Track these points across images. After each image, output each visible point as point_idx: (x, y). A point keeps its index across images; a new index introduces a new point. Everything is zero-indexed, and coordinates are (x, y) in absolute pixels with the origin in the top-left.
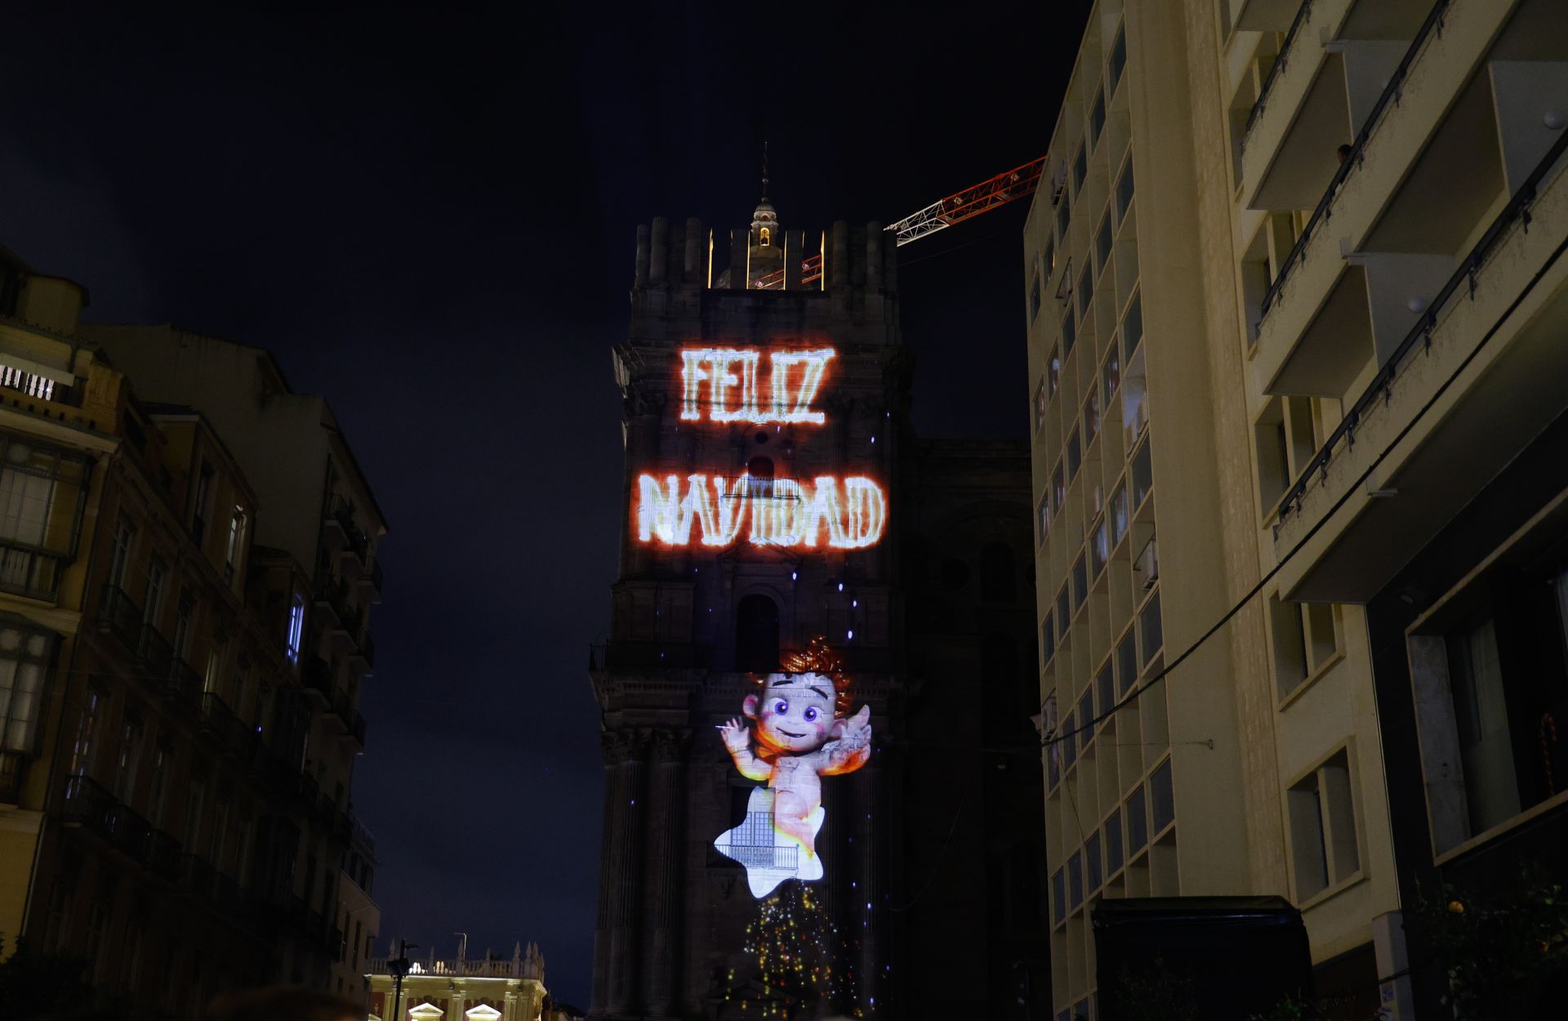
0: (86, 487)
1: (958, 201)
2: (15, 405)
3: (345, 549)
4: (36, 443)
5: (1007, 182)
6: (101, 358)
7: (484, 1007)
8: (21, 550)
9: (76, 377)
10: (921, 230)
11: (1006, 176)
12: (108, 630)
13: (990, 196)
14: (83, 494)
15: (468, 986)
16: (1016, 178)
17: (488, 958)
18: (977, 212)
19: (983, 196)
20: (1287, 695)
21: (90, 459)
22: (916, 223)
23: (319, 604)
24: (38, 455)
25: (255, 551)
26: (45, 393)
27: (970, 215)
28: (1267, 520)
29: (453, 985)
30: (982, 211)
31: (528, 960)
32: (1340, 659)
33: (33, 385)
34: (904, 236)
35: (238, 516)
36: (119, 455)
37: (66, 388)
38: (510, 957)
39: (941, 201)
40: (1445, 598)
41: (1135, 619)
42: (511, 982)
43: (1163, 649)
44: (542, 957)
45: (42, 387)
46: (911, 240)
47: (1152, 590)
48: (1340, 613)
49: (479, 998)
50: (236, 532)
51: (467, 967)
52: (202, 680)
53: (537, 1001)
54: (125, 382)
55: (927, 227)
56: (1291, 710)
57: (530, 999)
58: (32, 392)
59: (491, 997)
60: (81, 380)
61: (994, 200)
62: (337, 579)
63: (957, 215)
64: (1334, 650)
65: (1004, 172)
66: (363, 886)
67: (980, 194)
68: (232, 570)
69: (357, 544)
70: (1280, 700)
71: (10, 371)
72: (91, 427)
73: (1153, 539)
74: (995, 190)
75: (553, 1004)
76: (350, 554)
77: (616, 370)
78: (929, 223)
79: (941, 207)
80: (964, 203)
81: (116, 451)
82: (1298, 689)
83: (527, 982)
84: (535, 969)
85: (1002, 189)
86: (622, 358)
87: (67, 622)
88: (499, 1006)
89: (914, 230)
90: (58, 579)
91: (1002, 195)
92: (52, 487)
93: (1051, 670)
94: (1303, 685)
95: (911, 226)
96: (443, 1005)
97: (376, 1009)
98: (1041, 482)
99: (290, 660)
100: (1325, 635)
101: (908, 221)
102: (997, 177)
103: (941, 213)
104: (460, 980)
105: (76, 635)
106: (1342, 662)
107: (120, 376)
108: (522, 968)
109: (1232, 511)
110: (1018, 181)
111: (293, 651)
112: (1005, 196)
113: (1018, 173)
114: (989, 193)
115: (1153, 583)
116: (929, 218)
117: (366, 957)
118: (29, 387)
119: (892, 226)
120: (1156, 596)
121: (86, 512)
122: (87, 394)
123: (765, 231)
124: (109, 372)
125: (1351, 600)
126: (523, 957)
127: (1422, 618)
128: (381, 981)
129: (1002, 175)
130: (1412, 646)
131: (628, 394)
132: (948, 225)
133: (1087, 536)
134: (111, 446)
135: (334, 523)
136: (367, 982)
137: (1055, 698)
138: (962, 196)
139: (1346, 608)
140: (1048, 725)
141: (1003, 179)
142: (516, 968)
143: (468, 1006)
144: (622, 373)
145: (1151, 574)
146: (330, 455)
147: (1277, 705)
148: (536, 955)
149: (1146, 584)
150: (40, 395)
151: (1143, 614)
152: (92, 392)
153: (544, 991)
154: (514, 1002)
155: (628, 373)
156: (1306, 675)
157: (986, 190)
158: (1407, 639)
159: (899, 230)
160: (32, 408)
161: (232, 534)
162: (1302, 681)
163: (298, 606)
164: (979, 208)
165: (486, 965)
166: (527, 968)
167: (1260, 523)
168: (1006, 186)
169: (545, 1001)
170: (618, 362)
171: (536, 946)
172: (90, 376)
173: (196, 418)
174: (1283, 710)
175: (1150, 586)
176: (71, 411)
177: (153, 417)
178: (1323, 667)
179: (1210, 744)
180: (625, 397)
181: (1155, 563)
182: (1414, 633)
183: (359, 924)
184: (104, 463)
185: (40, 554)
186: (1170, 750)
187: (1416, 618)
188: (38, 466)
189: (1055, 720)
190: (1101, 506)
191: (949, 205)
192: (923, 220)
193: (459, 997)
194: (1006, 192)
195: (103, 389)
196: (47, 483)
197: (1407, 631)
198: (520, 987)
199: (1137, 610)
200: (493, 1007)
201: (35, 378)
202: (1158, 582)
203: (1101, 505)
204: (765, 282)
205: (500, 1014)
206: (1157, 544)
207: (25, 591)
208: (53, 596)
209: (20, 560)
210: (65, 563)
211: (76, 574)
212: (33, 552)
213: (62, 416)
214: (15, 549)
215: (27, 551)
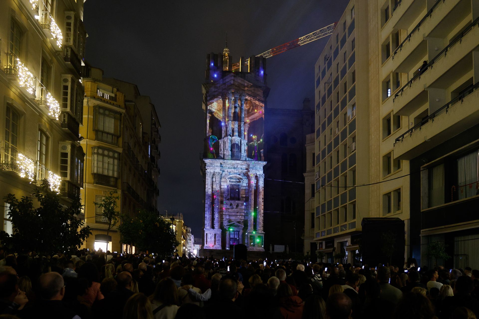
0: (120, 120)
2: (104, 101)
4: (110, 110)
14: (120, 122)
21: (121, 114)
22: (265, 55)
24: (111, 113)
26: (107, 98)
36: (125, 113)
37: (113, 97)
45: (107, 96)
63: (275, 53)
67: (280, 48)
71: (102, 93)
72: (120, 107)
78: (268, 55)
80: (276, 50)
87: (120, 150)
92: (114, 120)
103: (271, 52)
105: (122, 153)
107: (124, 95)
121: (121, 126)
122: (117, 99)
124: (121, 93)
132: (272, 56)
134: (124, 111)
172: (118, 95)
176: (115, 103)
184: (123, 115)
185: (114, 135)
188: (111, 116)
195: (121, 97)
201: (105, 94)
207: (112, 143)
208: (117, 144)
209: (110, 136)
210: (118, 137)
211: (121, 140)
212: (112, 135)
213: (113, 104)
214: (109, 134)
215: (111, 135)
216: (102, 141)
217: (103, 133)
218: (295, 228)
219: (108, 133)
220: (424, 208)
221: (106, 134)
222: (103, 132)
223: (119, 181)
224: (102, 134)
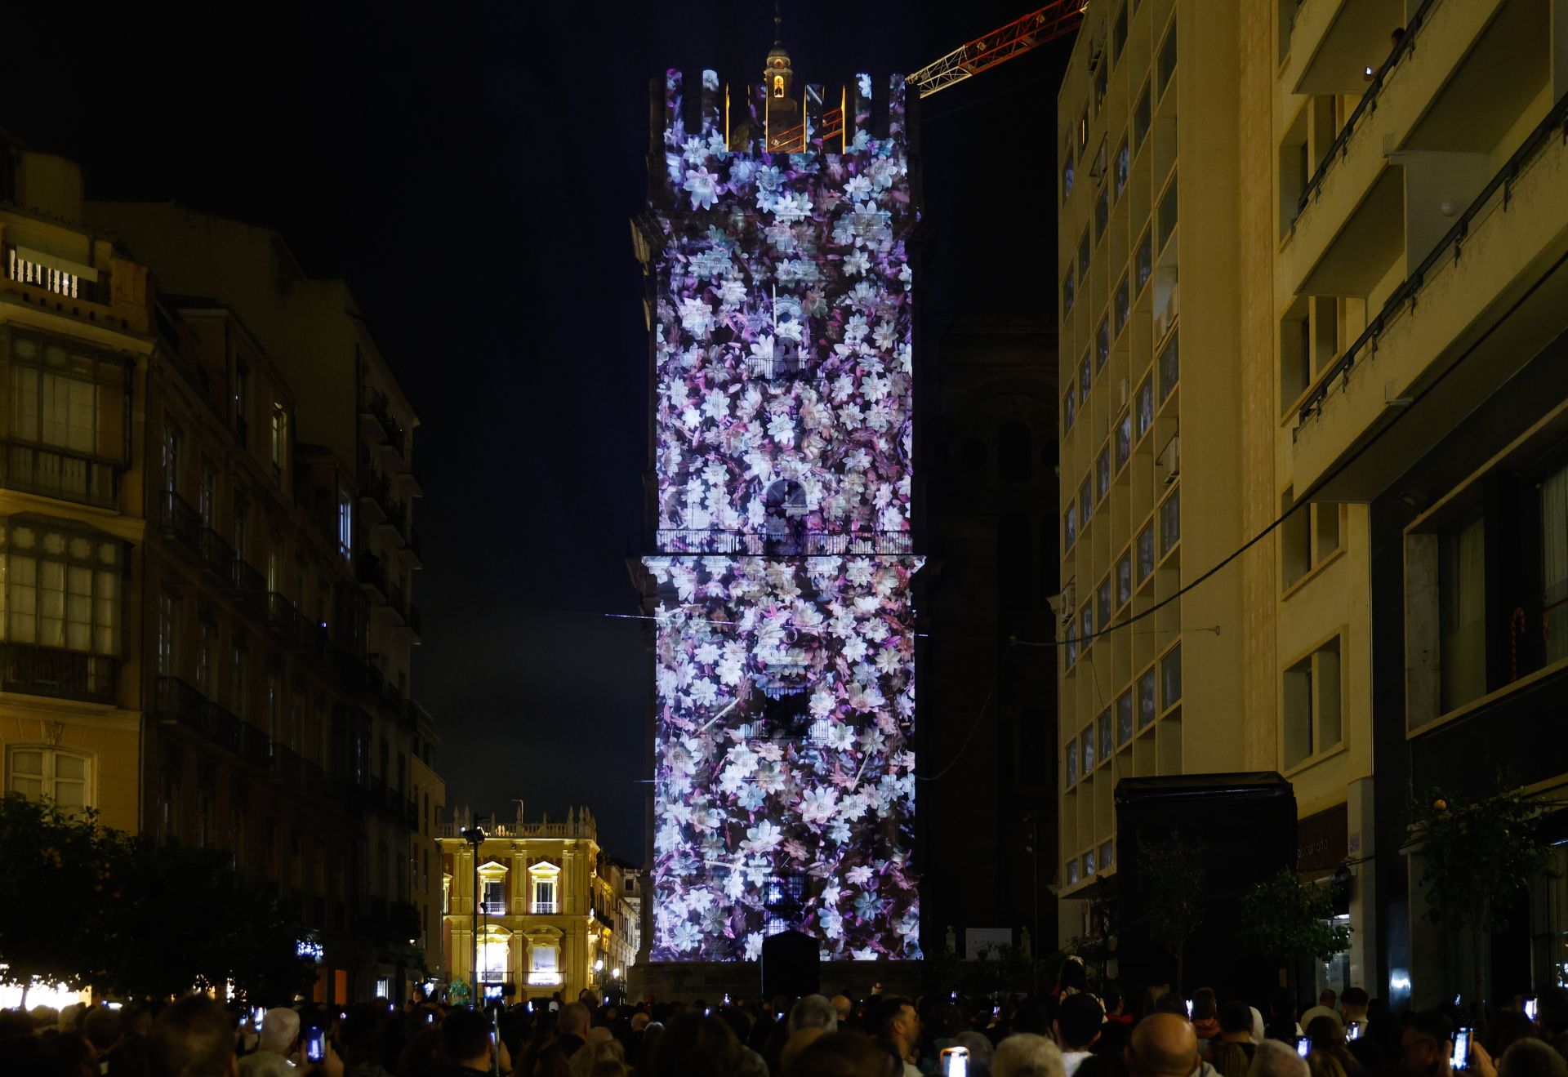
0: (129, 390)
1: (981, 46)
2: (43, 304)
3: (384, 443)
4: (73, 345)
5: (1032, 24)
6: (121, 250)
7: (544, 864)
8: (75, 458)
9: (99, 272)
10: (943, 81)
11: (1032, 17)
12: (172, 537)
13: (1014, 41)
14: (127, 398)
15: (528, 846)
16: (1041, 19)
17: (545, 822)
18: (1001, 60)
19: (1008, 40)
20: (1290, 586)
21: (128, 361)
22: (937, 72)
23: (365, 500)
24: (75, 357)
25: (298, 447)
26: (70, 288)
27: (993, 63)
28: (1285, 417)
29: (514, 845)
30: (1006, 58)
31: (581, 822)
32: (1342, 554)
33: (57, 281)
34: (924, 88)
35: (278, 414)
36: (157, 356)
37: (90, 283)
38: (564, 820)
39: (964, 47)
40: (1443, 501)
41: (1155, 512)
42: (567, 841)
43: (1180, 542)
44: (593, 820)
45: (65, 283)
46: (932, 92)
47: (1172, 486)
48: (1345, 510)
49: (539, 857)
50: (277, 431)
51: (526, 830)
52: (265, 582)
53: (592, 857)
54: (149, 276)
55: (948, 77)
56: (1293, 599)
57: (586, 856)
58: (57, 289)
59: (551, 855)
60: (105, 275)
61: (1019, 46)
62: (379, 474)
63: (980, 63)
64: (1337, 546)
65: (1030, 13)
66: (426, 762)
67: (1005, 38)
68: (279, 470)
69: (393, 437)
70: (1284, 590)
71: (30, 265)
72: (124, 327)
73: (1177, 435)
74: (1020, 35)
75: (606, 858)
76: (388, 448)
77: (636, 244)
78: (951, 72)
79: (963, 54)
80: (988, 49)
81: (154, 352)
82: (1301, 582)
83: (581, 841)
84: (588, 830)
85: (1027, 32)
86: (642, 231)
87: (132, 529)
88: (558, 863)
89: (935, 81)
90: (117, 488)
91: (1027, 40)
92: (95, 390)
93: (1071, 558)
94: (1307, 577)
95: (932, 76)
96: (508, 863)
97: (447, 867)
98: (1068, 374)
99: (343, 556)
100: (1330, 530)
101: (930, 69)
102: (1022, 19)
103: (963, 60)
104: (521, 841)
105: (143, 542)
106: (1343, 558)
107: (145, 270)
108: (576, 829)
109: (1252, 407)
110: (1044, 23)
111: (345, 548)
112: (1030, 41)
113: (1045, 13)
114: (1013, 37)
115: (1174, 479)
116: (950, 67)
117: (436, 824)
118: (53, 284)
119: (913, 76)
120: (1177, 490)
121: (133, 418)
122: (113, 290)
123: (779, 81)
124: (131, 265)
125: (1357, 498)
126: (576, 820)
127: (1421, 518)
128: (449, 844)
129: (1028, 16)
130: (1408, 543)
131: (649, 271)
132: (970, 75)
133: (1111, 429)
134: (147, 347)
135: (371, 417)
136: (439, 846)
137: (1074, 584)
138: (986, 41)
139: (1351, 507)
140: (1067, 609)
141: (1029, 20)
142: (571, 828)
143: (530, 863)
144: (642, 247)
145: (1173, 470)
146: (358, 345)
147: (1280, 596)
148: (588, 818)
149: (1167, 479)
150: (66, 292)
151: (1162, 508)
152: (119, 288)
153: (598, 849)
154: (572, 859)
155: (648, 249)
156: (1309, 569)
157: (1011, 34)
158: (1405, 537)
159: (920, 80)
160: (59, 306)
161: (275, 433)
162: (1305, 574)
163: (345, 503)
164: (1003, 55)
165: (543, 828)
166: (581, 828)
167: (1278, 421)
168: (1033, 28)
169: (599, 856)
170: (638, 236)
171: (587, 810)
172: (114, 271)
173: (223, 312)
174: (1286, 600)
175: (1171, 481)
176: (101, 310)
177: (184, 312)
178: (1325, 562)
179: (1217, 631)
180: (646, 273)
181: (1177, 459)
182: (1413, 531)
183: (426, 796)
184: (143, 365)
185: (96, 462)
186: (1181, 636)
187: (1415, 518)
188: (77, 370)
189: (1074, 605)
190: (1127, 401)
191: (972, 52)
192: (945, 69)
193: (521, 856)
194: (1031, 36)
195: (129, 281)
196: (91, 388)
197: (1406, 530)
198: (576, 846)
199: (1158, 504)
200: (552, 863)
201: (57, 274)
202: (1179, 477)
203: (1128, 398)
204: (781, 140)
205: (559, 869)
206: (1180, 440)
207: (87, 499)
208: (116, 503)
209: (76, 468)
210: (120, 470)
211: (134, 482)
212: (89, 460)
213: (92, 316)
214: (69, 456)
215: (81, 459)
216: (34, 489)
217: (42, 456)
218: (1029, 849)
219: (64, 454)
220: (1420, 720)
221: (57, 458)
222: (38, 448)
223: (132, 674)
224: (35, 460)
